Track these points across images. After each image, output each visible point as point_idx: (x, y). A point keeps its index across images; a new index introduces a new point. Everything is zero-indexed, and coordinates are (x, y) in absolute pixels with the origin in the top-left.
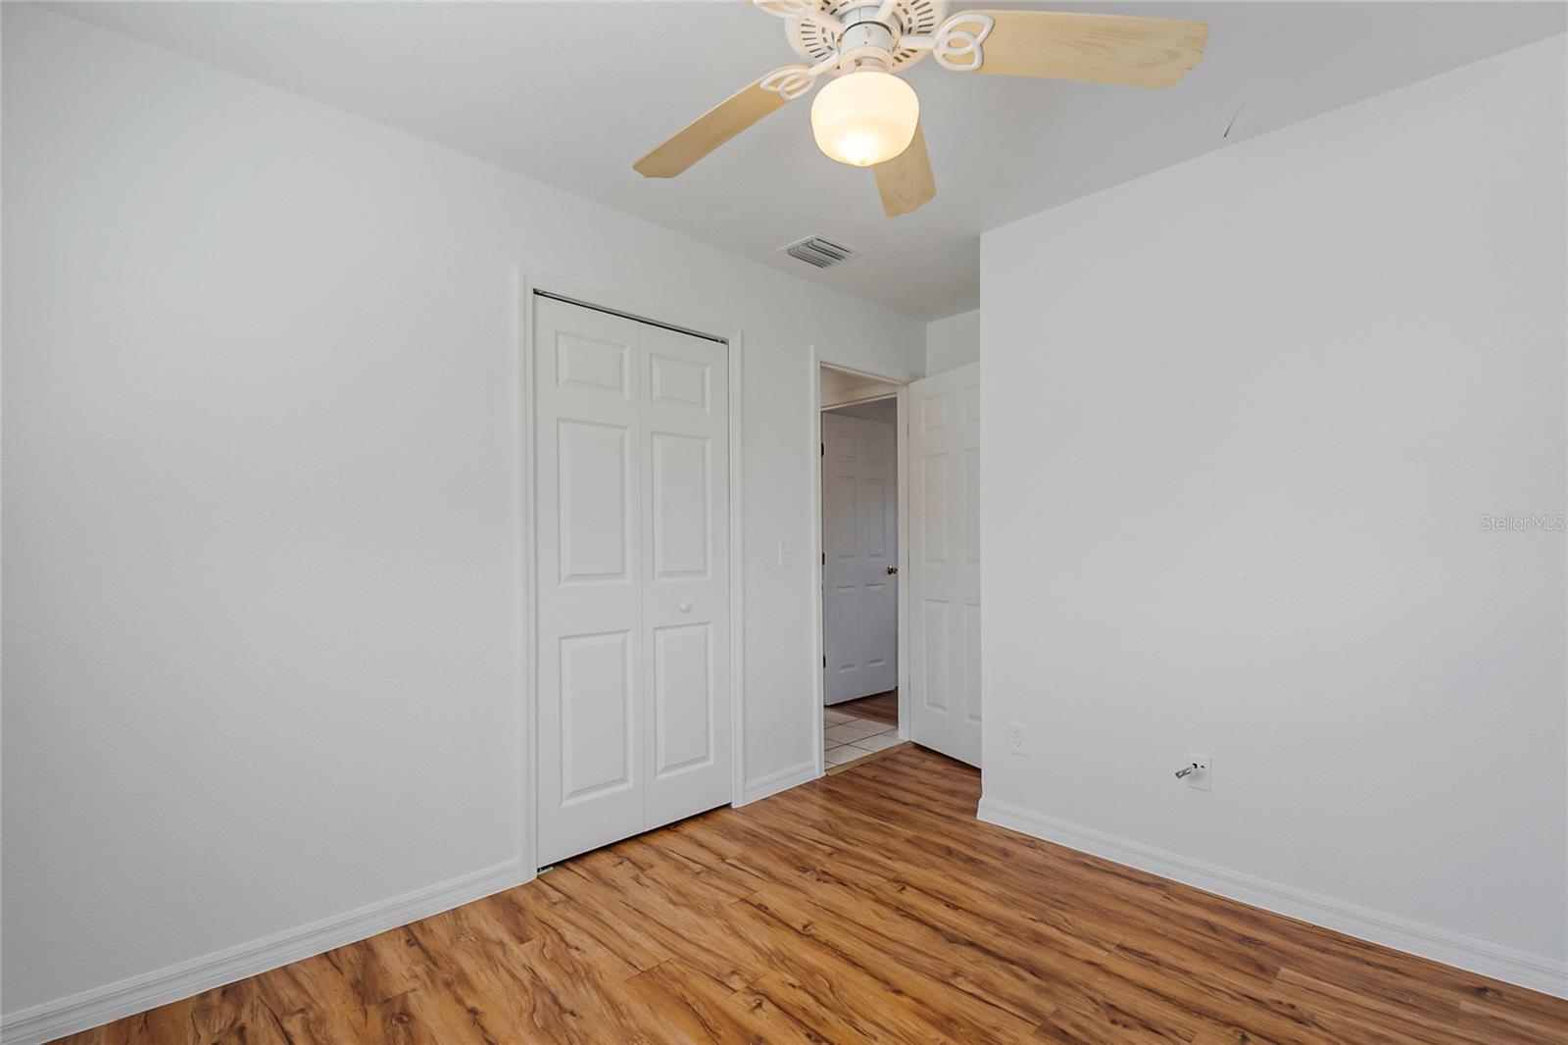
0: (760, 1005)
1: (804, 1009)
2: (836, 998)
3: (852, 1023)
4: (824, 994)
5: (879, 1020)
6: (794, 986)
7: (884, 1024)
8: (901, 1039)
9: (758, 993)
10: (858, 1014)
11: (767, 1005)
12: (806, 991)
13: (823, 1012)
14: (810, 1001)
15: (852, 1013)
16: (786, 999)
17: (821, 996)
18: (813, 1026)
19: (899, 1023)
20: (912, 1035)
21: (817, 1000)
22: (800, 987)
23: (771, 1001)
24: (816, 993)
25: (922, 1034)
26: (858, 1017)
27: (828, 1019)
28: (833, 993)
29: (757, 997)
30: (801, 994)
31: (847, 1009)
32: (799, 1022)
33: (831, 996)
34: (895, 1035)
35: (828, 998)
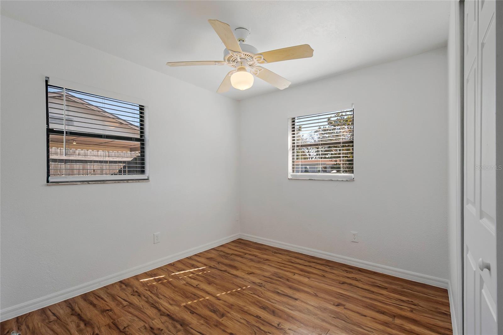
0: (278, 325)
1: (263, 325)
2: (253, 330)
3: (247, 322)
4: (258, 331)
5: (239, 323)
6: (269, 333)
7: (237, 322)
8: (233, 318)
9: (280, 329)
10: (246, 325)
11: (276, 325)
12: (264, 331)
13: (257, 325)
14: (262, 328)
15: (248, 325)
16: (270, 328)
17: (259, 330)
18: (259, 320)
19: (233, 323)
20: (229, 320)
21: (260, 329)
22: (267, 333)
23: (275, 327)
24: (261, 331)
25: (226, 321)
26: (246, 324)
27: (255, 323)
28: (255, 332)
29: (280, 328)
30: (266, 330)
31: (249, 326)
32: (264, 321)
33: (255, 330)
34: (234, 319)
35: (256, 329)
